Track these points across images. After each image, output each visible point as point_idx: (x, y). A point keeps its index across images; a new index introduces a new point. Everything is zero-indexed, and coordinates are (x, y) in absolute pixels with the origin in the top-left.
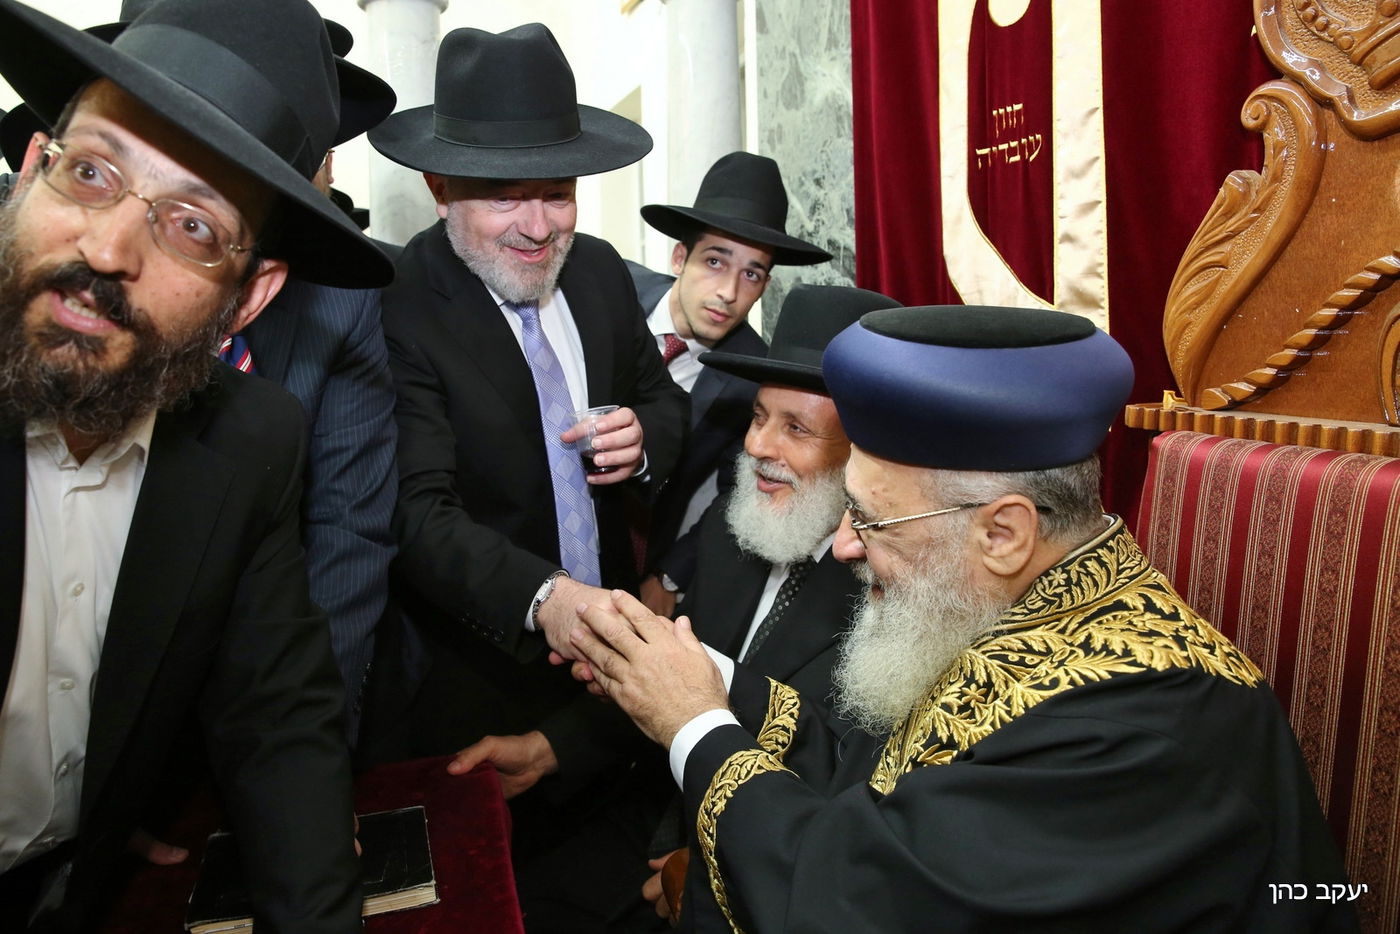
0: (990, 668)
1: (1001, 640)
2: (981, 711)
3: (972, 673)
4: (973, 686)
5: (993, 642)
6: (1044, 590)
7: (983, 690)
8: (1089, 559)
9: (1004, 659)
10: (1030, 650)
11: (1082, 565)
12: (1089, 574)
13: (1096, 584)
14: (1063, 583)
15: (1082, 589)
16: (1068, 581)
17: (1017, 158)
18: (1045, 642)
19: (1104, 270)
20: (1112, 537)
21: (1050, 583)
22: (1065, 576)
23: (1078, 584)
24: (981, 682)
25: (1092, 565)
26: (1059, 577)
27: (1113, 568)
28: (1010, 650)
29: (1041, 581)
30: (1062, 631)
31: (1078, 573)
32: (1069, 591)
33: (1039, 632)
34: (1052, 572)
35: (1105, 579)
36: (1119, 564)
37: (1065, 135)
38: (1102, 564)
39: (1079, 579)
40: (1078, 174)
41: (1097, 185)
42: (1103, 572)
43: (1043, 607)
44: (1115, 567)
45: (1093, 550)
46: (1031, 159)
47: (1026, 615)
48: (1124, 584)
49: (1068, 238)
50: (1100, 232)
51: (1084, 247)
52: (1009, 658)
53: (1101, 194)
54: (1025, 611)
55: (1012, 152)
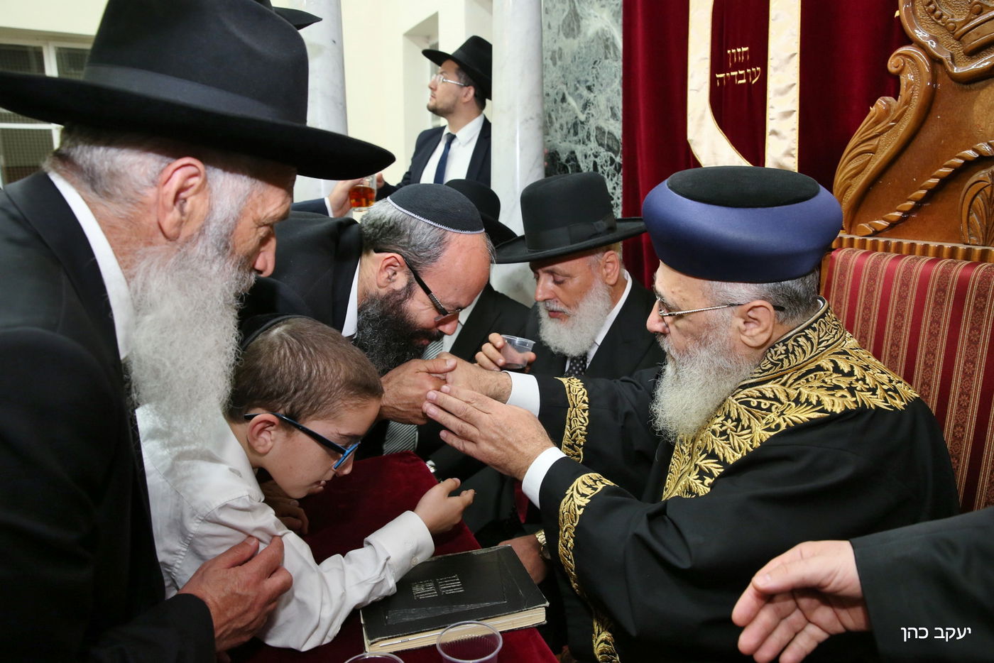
0: (740, 410)
1: (746, 391)
2: (733, 437)
3: (729, 412)
4: (730, 420)
5: (742, 393)
6: (772, 357)
7: (735, 423)
8: (800, 336)
9: (747, 404)
10: (764, 397)
11: (795, 340)
12: (799, 346)
13: (804, 352)
14: (783, 352)
15: (795, 356)
16: (787, 351)
17: (744, 81)
18: (773, 391)
19: (796, 153)
20: (816, 321)
21: (776, 352)
22: (785, 348)
23: (793, 352)
24: (734, 418)
25: (802, 340)
26: (781, 349)
27: (815, 342)
28: (752, 397)
29: (770, 352)
30: (784, 384)
31: (793, 345)
32: (787, 357)
33: (769, 385)
34: (776, 345)
35: (810, 349)
36: (819, 338)
37: (776, 69)
38: (808, 339)
39: (794, 350)
40: (783, 93)
41: (794, 101)
42: (809, 344)
43: (771, 368)
44: (817, 341)
45: (802, 331)
46: (753, 82)
47: (761, 373)
48: (822, 351)
49: (774, 133)
50: (794, 129)
51: (784, 138)
52: (752, 403)
53: (795, 106)
54: (760, 371)
55: (740, 77)
